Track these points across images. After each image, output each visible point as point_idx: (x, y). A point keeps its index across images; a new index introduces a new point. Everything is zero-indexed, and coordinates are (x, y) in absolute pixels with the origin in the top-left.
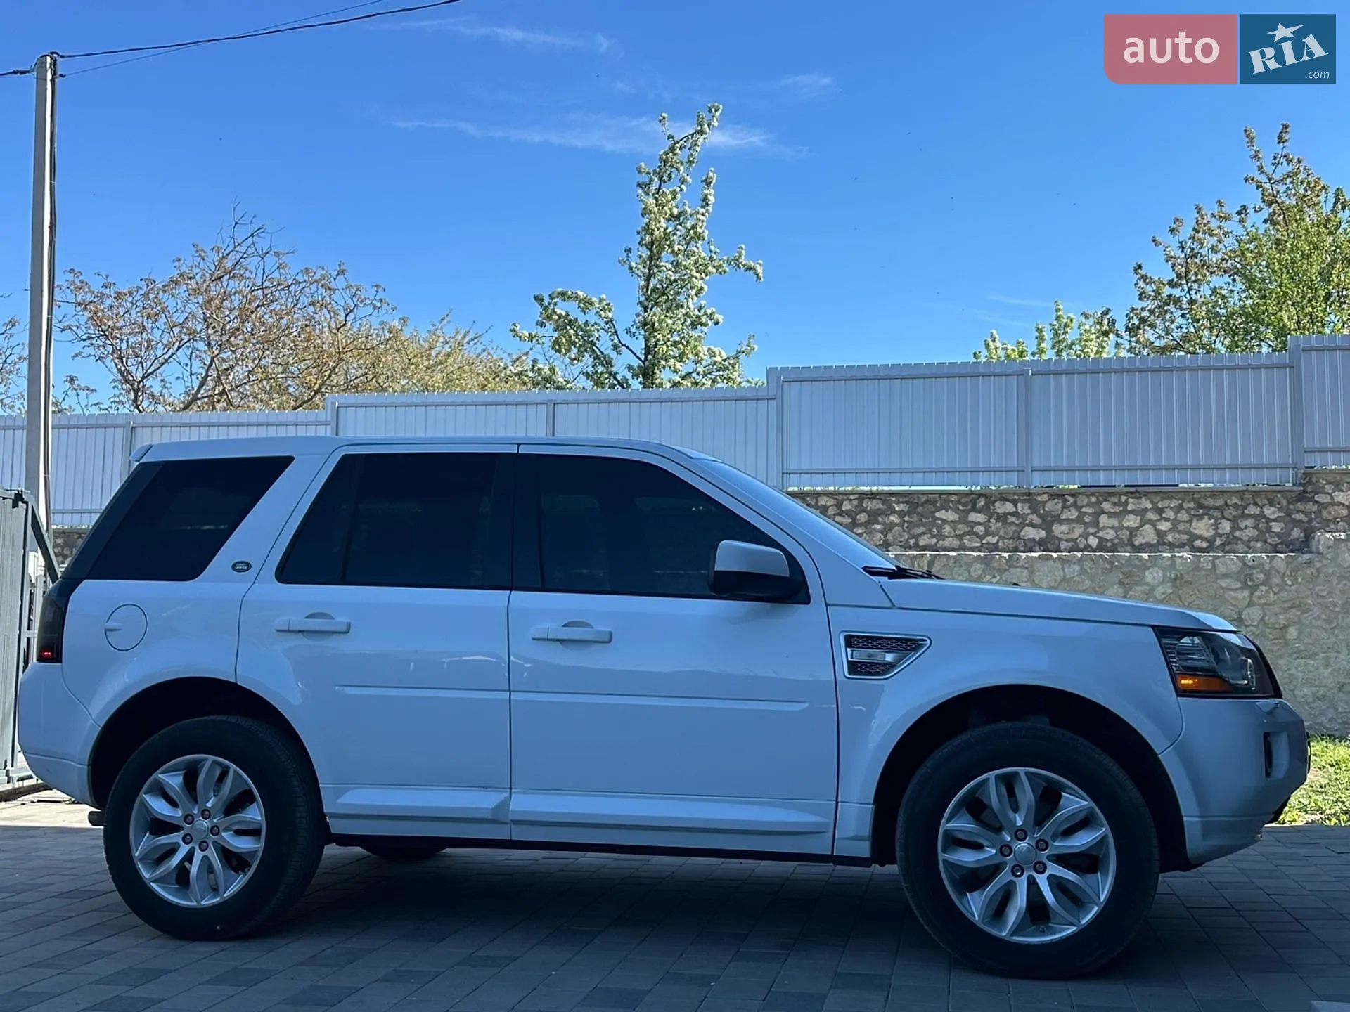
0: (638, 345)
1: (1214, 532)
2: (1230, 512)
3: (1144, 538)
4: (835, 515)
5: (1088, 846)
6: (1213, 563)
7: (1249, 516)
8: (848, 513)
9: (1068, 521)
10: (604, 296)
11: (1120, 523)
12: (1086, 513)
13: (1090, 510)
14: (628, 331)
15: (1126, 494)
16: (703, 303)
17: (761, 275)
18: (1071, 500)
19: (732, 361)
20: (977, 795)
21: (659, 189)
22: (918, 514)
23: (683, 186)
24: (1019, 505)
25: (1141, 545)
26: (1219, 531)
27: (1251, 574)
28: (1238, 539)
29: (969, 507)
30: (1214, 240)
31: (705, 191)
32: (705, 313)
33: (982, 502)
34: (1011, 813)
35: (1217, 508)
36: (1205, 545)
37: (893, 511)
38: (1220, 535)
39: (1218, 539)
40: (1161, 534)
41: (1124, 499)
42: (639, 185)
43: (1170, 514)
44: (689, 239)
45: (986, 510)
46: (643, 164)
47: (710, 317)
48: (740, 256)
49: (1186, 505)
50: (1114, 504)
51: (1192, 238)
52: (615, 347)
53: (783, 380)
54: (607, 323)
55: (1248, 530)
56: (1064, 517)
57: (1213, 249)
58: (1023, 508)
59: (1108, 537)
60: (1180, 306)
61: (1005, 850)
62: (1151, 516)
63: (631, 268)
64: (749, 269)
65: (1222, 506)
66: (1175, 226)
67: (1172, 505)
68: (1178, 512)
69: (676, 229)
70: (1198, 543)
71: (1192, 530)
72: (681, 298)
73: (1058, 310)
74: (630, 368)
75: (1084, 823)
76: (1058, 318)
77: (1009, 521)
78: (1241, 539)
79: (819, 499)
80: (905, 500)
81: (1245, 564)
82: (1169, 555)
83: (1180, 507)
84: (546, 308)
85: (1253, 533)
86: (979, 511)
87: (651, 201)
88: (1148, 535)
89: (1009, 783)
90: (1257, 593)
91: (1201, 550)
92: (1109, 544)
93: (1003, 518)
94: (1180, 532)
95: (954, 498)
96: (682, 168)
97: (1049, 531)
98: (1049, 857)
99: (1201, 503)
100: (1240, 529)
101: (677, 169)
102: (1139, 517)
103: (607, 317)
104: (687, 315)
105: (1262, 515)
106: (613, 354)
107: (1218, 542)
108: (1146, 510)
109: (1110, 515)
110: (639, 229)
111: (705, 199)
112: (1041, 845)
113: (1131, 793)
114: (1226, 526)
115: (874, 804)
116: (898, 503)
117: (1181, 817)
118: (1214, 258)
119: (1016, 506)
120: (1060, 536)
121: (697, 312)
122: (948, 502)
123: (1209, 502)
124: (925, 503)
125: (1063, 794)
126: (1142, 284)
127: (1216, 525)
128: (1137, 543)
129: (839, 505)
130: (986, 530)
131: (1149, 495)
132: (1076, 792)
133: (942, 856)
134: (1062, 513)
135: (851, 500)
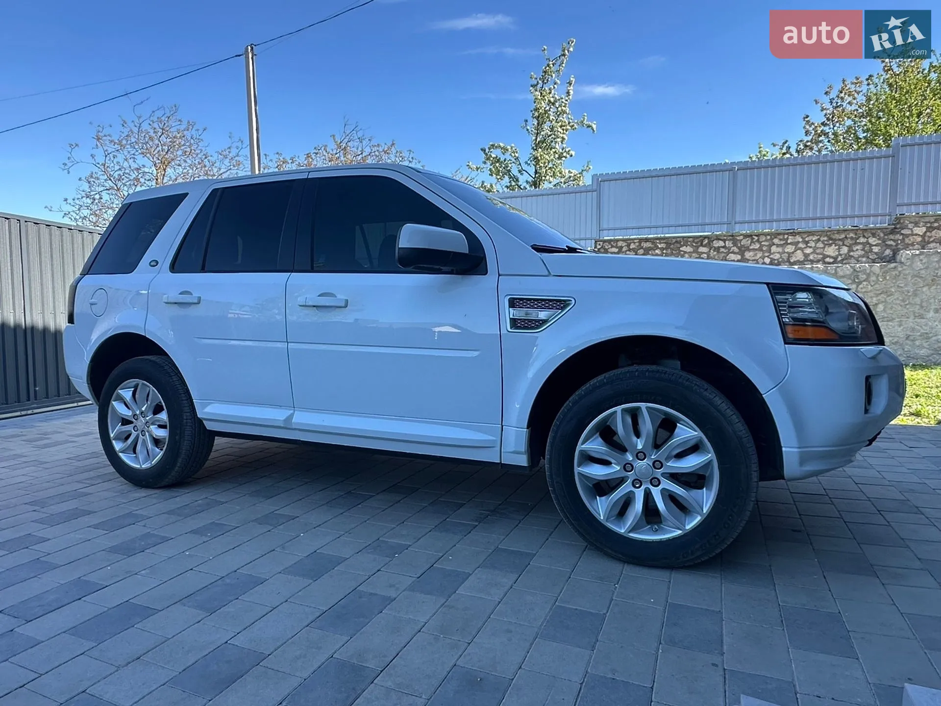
0: (532, 170)
1: (837, 253)
2: (847, 242)
3: (796, 257)
4: (626, 251)
5: (698, 467)
6: (836, 270)
7: (860, 243)
8: (633, 250)
9: (754, 250)
10: (513, 145)
11: (783, 250)
12: (765, 245)
13: (767, 243)
14: (526, 163)
15: (787, 234)
16: (564, 146)
17: (595, 129)
18: (756, 238)
19: (578, 176)
20: (608, 424)
21: (542, 87)
22: (671, 249)
23: (555, 86)
24: (727, 242)
25: (794, 262)
26: (841, 253)
27: (859, 275)
28: (852, 256)
29: (699, 244)
30: (850, 99)
31: (569, 88)
32: (565, 151)
33: (706, 241)
34: (634, 438)
35: (840, 240)
36: (832, 260)
37: (658, 248)
38: (841, 255)
39: (839, 257)
40: (806, 256)
41: (786, 236)
42: (532, 86)
43: (812, 244)
44: (558, 114)
45: (709, 245)
46: (532, 73)
47: (568, 153)
48: (584, 120)
49: (822, 239)
50: (780, 240)
51: (838, 97)
52: (520, 171)
53: (601, 181)
54: (515, 159)
55: (858, 251)
56: (751, 248)
57: (850, 103)
58: (729, 244)
59: (776, 258)
60: (828, 137)
61: (627, 467)
62: (801, 245)
63: (528, 130)
64: (589, 126)
65: (843, 238)
66: (828, 90)
67: (814, 239)
68: (817, 243)
69: (551, 108)
70: (828, 260)
71: (825, 253)
72: (553, 144)
73: (760, 148)
74: (527, 182)
75: (695, 448)
76: (760, 152)
77: (721, 251)
78: (853, 257)
79: (618, 243)
80: (664, 241)
81: (855, 270)
82: (810, 266)
83: (819, 240)
84: (486, 154)
85: (861, 253)
86: (705, 246)
87: (538, 93)
88: (799, 256)
89: (634, 415)
90: (861, 286)
91: (829, 263)
92: (776, 262)
93: (717, 249)
94: (817, 254)
95: (691, 239)
96: (554, 75)
97: (743, 255)
98: (663, 475)
99: (830, 237)
100: (853, 251)
101: (552, 76)
102: (794, 247)
103: (515, 156)
104: (555, 152)
105: (868, 243)
106: (519, 175)
107: (840, 259)
108: (799, 242)
109: (778, 246)
110: (532, 109)
111: (568, 93)
112: (658, 464)
113: (737, 425)
114: (845, 250)
115: (527, 428)
116: (660, 243)
117: (781, 447)
118: (849, 108)
119: (725, 243)
120: (748, 258)
121: (561, 151)
122: (687, 242)
123: (837, 236)
124: (675, 243)
125: (678, 424)
126: (807, 127)
127: (839, 249)
128: (792, 261)
129: (628, 246)
130: (708, 256)
131: (801, 234)
132: (688, 424)
133: (578, 469)
134: (750, 245)
135: (635, 243)
